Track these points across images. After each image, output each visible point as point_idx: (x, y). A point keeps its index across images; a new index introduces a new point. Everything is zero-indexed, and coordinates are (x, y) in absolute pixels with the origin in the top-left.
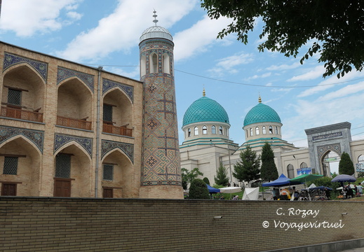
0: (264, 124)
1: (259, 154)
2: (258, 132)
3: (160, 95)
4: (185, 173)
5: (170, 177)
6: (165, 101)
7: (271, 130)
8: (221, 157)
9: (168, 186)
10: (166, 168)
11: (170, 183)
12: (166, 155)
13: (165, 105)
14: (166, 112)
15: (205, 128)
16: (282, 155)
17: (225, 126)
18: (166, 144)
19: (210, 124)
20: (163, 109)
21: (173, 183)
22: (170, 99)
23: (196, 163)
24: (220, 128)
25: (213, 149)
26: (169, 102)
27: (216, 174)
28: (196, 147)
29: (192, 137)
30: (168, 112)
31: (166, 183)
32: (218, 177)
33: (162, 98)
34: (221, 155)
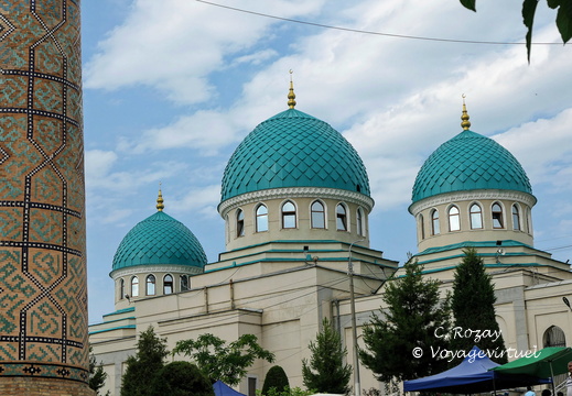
0: (475, 196)
1: (445, 292)
2: (455, 224)
3: (14, 53)
4: (212, 350)
5: (34, 350)
6: (32, 73)
7: (497, 216)
8: (335, 303)
9: (22, 383)
10: (23, 316)
11: (33, 371)
12: (25, 268)
13: (31, 90)
14: (33, 112)
15: (289, 207)
16: (529, 295)
17: (355, 204)
18: (26, 229)
19: (308, 197)
20: (23, 102)
21: (44, 371)
22: (51, 68)
23: (256, 319)
24: (339, 209)
25: (311, 276)
26: (49, 78)
27: (309, 356)
28: (257, 270)
29: (249, 238)
30: (42, 114)
31: (20, 369)
32: (317, 365)
33: (22, 63)
34: (337, 295)
